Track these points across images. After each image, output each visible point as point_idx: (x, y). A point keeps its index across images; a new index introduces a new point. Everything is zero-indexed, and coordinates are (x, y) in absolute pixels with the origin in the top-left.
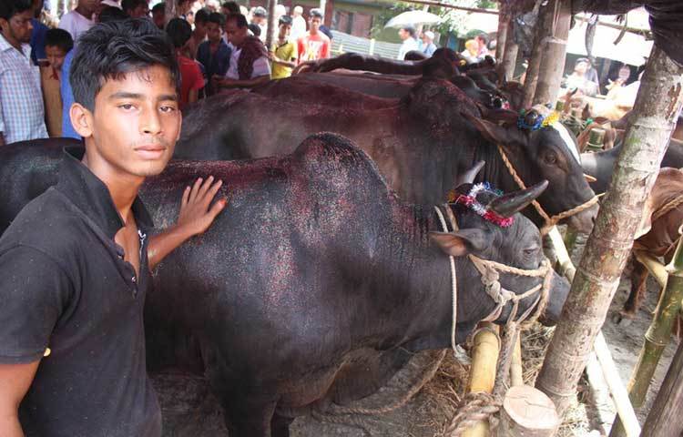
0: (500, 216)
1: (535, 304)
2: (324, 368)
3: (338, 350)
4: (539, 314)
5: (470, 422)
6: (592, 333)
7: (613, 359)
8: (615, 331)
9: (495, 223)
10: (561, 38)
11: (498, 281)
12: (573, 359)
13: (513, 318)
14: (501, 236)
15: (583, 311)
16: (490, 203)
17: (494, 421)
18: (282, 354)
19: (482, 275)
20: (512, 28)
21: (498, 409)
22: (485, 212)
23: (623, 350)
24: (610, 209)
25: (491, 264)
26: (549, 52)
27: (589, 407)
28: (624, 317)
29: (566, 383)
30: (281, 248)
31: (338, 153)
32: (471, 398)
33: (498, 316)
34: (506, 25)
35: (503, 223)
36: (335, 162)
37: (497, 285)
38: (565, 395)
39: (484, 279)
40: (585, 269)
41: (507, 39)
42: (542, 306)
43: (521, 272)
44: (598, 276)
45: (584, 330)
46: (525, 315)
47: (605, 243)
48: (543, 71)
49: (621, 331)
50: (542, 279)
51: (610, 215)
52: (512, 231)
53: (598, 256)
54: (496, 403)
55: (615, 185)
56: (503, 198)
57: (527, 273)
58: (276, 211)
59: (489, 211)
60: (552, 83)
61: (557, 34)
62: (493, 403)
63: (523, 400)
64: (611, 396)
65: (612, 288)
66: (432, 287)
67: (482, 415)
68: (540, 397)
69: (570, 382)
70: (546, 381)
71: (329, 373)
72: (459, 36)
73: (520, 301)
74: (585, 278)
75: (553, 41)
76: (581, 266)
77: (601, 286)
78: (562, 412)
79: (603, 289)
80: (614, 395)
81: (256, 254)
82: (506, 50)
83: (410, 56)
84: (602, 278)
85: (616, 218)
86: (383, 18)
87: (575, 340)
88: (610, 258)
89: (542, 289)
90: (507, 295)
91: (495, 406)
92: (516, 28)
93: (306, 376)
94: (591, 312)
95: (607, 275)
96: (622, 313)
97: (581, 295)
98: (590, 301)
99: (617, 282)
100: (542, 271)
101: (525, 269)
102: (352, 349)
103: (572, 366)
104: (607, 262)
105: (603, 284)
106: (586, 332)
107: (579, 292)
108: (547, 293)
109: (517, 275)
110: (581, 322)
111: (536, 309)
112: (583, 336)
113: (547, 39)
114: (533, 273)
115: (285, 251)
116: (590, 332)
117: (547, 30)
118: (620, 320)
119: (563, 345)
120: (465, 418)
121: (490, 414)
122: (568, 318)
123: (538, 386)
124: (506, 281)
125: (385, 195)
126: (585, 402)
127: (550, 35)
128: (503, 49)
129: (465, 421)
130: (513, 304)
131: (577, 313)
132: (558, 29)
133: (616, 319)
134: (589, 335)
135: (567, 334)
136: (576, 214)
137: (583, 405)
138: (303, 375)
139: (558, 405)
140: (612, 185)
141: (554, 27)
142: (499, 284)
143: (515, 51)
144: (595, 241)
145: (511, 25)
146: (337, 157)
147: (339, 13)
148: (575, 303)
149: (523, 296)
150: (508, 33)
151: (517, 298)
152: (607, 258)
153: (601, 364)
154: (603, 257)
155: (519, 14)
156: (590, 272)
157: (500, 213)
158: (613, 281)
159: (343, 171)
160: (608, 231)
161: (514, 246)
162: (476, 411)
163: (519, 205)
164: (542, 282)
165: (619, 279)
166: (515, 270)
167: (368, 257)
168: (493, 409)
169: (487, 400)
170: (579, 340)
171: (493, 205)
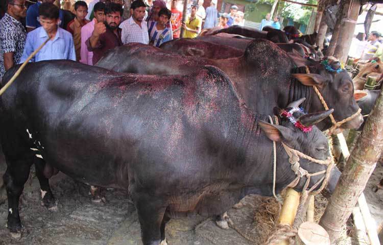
0: (304, 126)
1: (321, 181)
2: (194, 192)
3: (202, 184)
4: (322, 187)
5: (278, 240)
6: (356, 195)
7: (371, 213)
8: (373, 196)
9: (300, 129)
10: (352, 19)
11: (299, 162)
12: (343, 209)
13: (306, 188)
14: (303, 137)
15: (352, 181)
16: (299, 118)
17: (292, 241)
18: (171, 180)
19: (289, 157)
20: (325, 14)
21: (295, 235)
22: (295, 122)
23: (377, 208)
24: (373, 121)
25: (295, 151)
26: (345, 27)
27: (353, 239)
28: (380, 188)
29: (338, 223)
30: (176, 123)
31: (214, 78)
32: (279, 227)
33: (296, 184)
34: (321, 13)
35: (305, 130)
36: (212, 82)
37: (297, 164)
38: (337, 230)
39: (290, 160)
40: (355, 156)
41: (322, 21)
42: (325, 183)
43: (313, 160)
44: (362, 161)
45: (351, 193)
46: (314, 187)
47: (368, 141)
48: (340, 39)
49: (377, 197)
50: (326, 167)
51: (373, 124)
52: (310, 136)
53: (363, 149)
54: (294, 231)
55: (377, 107)
56: (306, 116)
57: (317, 161)
58: (176, 103)
59: (298, 122)
60: (345, 46)
61: (351, 17)
62: (292, 231)
63: (310, 231)
64: (367, 234)
65: (371, 169)
66: (259, 159)
67: (285, 237)
68: (321, 230)
69: (341, 223)
70: (325, 221)
71: (196, 196)
72: (294, 20)
73: (311, 177)
74: (354, 162)
75: (348, 21)
76: (353, 154)
77: (364, 167)
78: (334, 240)
79: (365, 169)
80: (369, 234)
81: (163, 125)
82: (320, 27)
83: (266, 29)
84: (365, 162)
85: (376, 126)
86: (251, 7)
87: (345, 198)
88: (370, 151)
89: (325, 173)
90: (303, 172)
91: (294, 232)
92: (327, 15)
93: (183, 195)
94: (356, 182)
95: (369, 161)
96: (379, 186)
97: (351, 171)
98: (356, 175)
99: (375, 165)
100: (327, 162)
101: (316, 159)
102: (209, 185)
103: (343, 213)
104: (368, 153)
105: (365, 166)
106: (353, 194)
107: (350, 169)
108: (328, 176)
109: (310, 161)
110: (350, 188)
111: (321, 184)
112: (350, 196)
113: (344, 20)
114: (321, 162)
115: (178, 125)
116: (355, 194)
117: (345, 14)
118: (376, 190)
119: (338, 200)
120: (275, 238)
121: (291, 237)
122: (342, 185)
123: (321, 223)
124: (304, 163)
125: (238, 105)
126: (351, 236)
127: (346, 17)
128: (318, 27)
129: (275, 240)
130: (307, 179)
131: (348, 182)
132: (352, 13)
133: (374, 189)
134: (354, 195)
135: (341, 194)
136: (353, 119)
137: (350, 238)
138: (182, 193)
139: (331, 236)
140: (376, 106)
141: (349, 13)
142: (299, 164)
143: (326, 28)
144: (362, 139)
145: (324, 13)
146: (214, 80)
147: (226, 4)
148: (347, 176)
149: (314, 175)
150: (322, 18)
151: (309, 175)
152: (369, 151)
153: (362, 215)
154: (366, 150)
155: (329, 6)
156: (358, 158)
157: (304, 124)
158: (372, 165)
159: (216, 88)
160: (371, 134)
161: (310, 145)
162: (282, 235)
163: (315, 121)
164: (326, 169)
165: (375, 164)
166: (309, 158)
167: (224, 137)
168: (292, 234)
169: (289, 228)
170: (348, 198)
171: (300, 119)
